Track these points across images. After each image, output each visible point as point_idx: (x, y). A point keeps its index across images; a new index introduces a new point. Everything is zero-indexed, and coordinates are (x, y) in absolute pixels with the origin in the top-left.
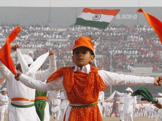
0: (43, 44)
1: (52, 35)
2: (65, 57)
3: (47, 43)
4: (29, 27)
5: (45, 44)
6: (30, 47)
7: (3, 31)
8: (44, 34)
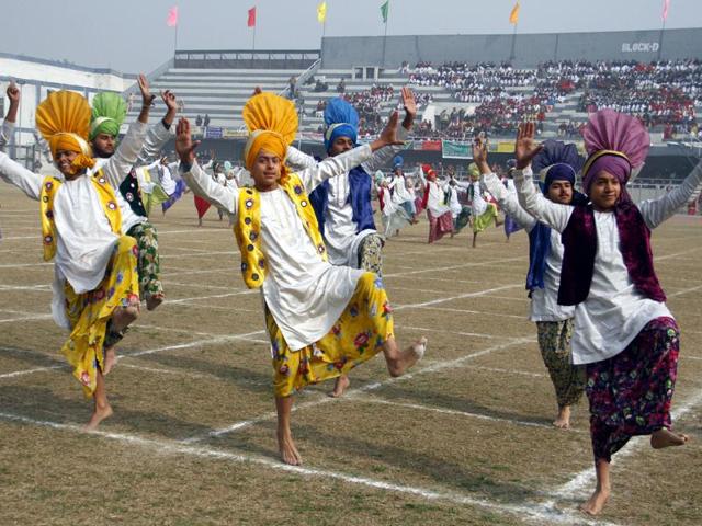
1: (512, 80)
3: (502, 93)
6: (474, 99)
8: (501, 79)
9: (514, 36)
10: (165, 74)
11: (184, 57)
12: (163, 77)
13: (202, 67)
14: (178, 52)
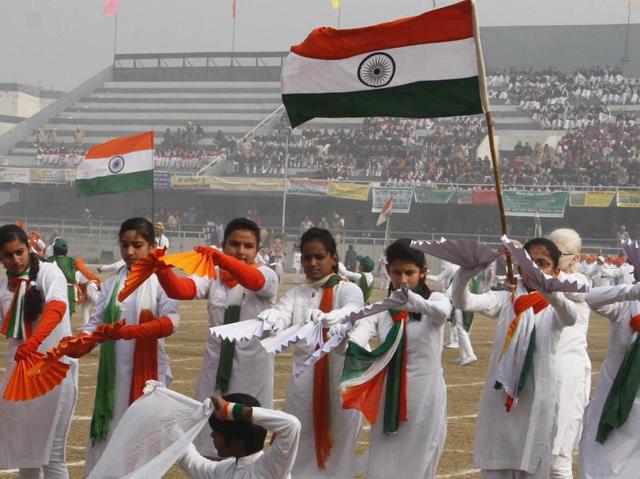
0: (590, 118)
1: (621, 95)
2: (632, 152)
3: (601, 114)
4: (576, 74)
5: (596, 118)
6: (559, 125)
7: (511, 85)
8: (605, 92)
9: (628, 26)
10: (98, 90)
11: (128, 64)
12: (93, 95)
13: (155, 79)
14: (118, 57)
